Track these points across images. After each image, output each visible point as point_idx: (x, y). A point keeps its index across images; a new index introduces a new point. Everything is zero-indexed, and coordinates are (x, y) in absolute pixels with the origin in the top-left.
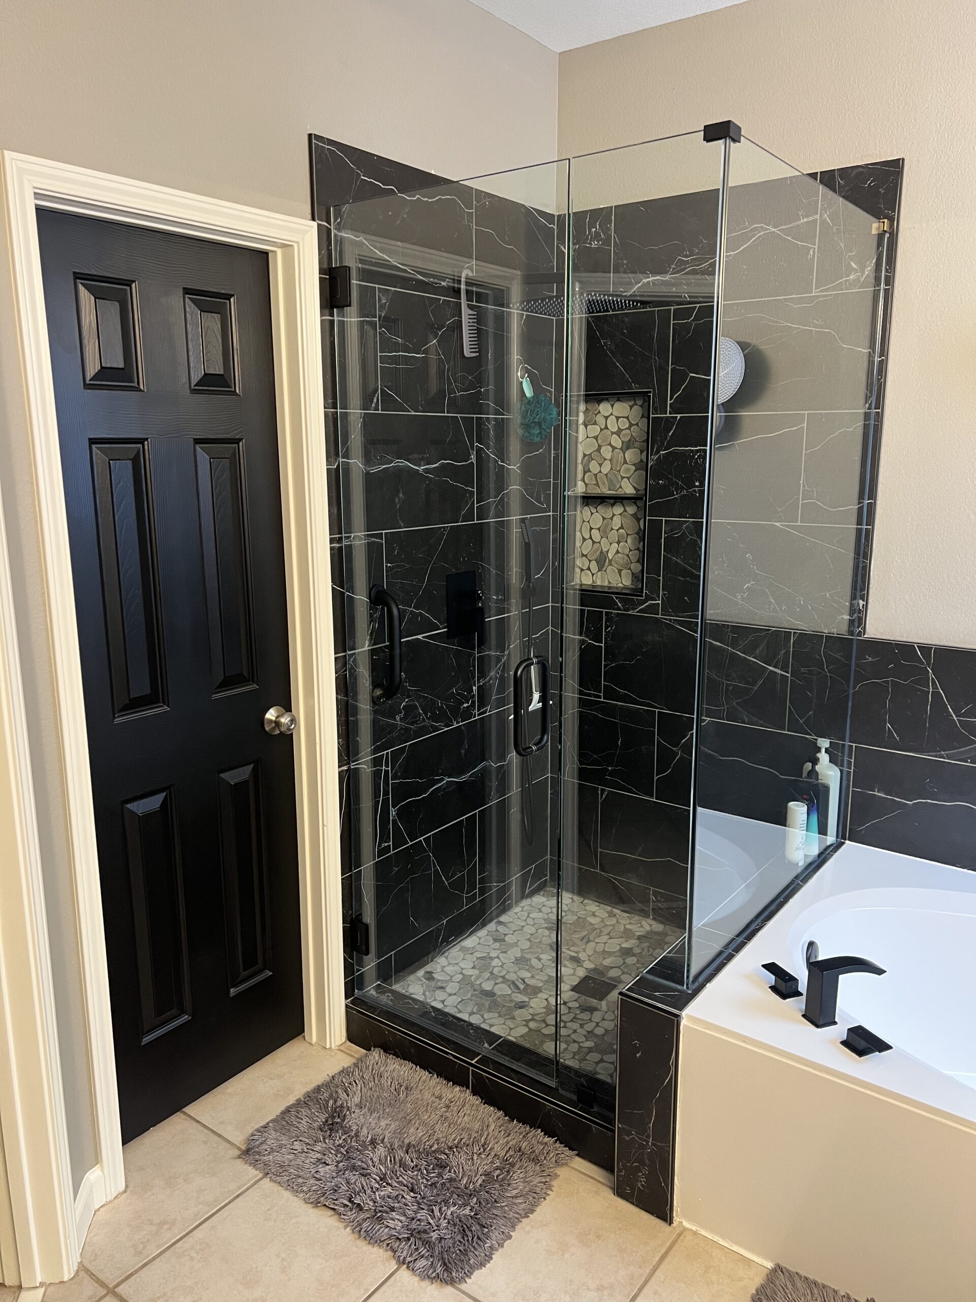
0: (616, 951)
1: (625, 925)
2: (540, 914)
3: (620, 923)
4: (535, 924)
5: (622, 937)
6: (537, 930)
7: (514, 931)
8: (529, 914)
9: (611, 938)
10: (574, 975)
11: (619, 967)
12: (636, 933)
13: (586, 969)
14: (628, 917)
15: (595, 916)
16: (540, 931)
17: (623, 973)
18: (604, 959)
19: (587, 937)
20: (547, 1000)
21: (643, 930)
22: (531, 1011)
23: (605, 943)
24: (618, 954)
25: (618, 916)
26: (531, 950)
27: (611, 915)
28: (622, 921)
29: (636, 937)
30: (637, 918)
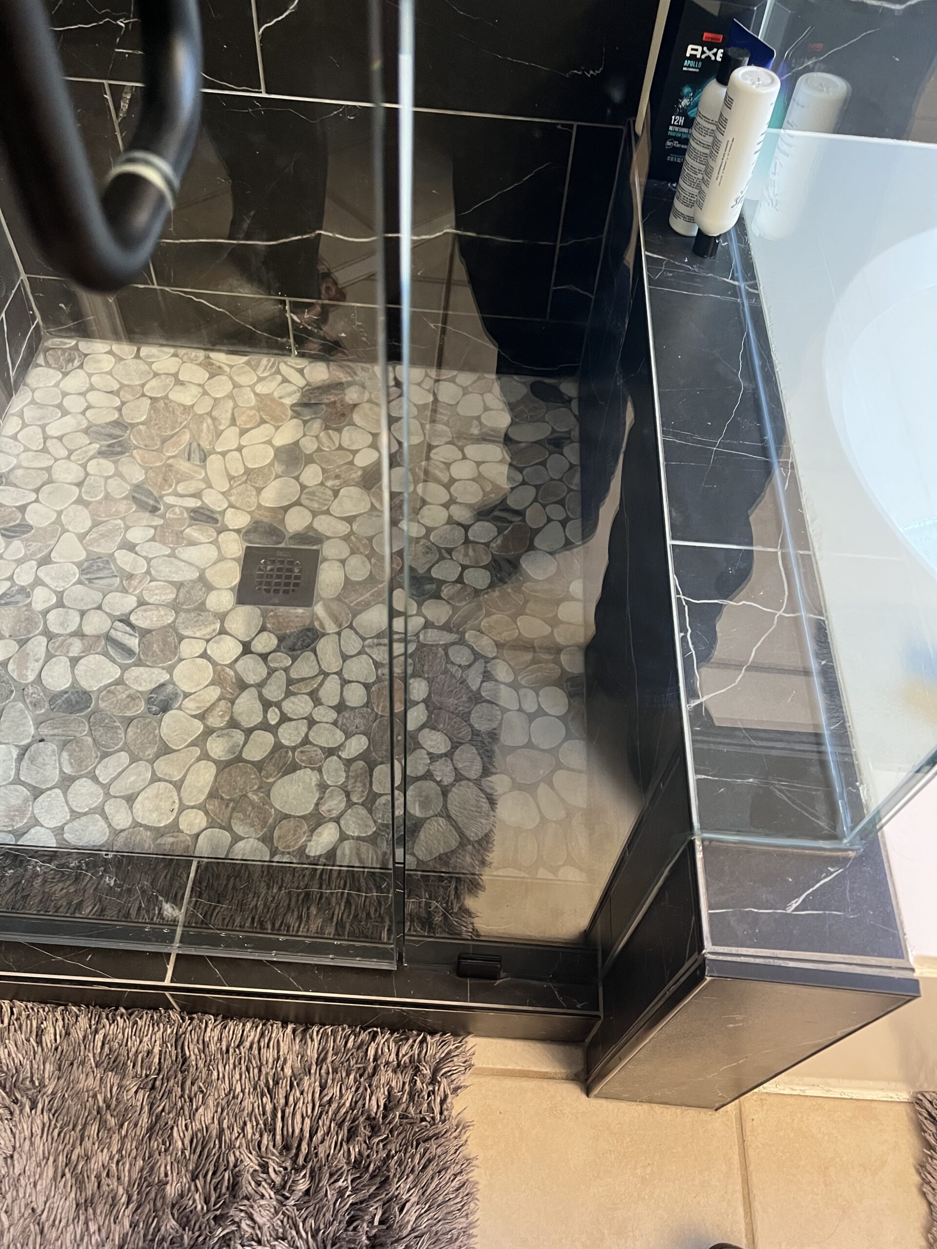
0: (271, 464)
1: (252, 387)
2: (67, 418)
3: (241, 386)
4: (71, 452)
5: (263, 422)
6: (84, 466)
7: (37, 491)
8: (43, 428)
9: (243, 432)
10: (221, 558)
11: (298, 503)
12: (283, 401)
13: (238, 531)
14: (248, 363)
15: (182, 383)
16: (92, 467)
17: (315, 514)
18: (259, 490)
19: (194, 445)
20: (204, 655)
21: (291, 388)
22: (190, 705)
23: (240, 449)
24: (279, 468)
25: (227, 369)
26: (101, 528)
27: (214, 371)
28: (242, 380)
29: (290, 413)
30: (265, 361)
